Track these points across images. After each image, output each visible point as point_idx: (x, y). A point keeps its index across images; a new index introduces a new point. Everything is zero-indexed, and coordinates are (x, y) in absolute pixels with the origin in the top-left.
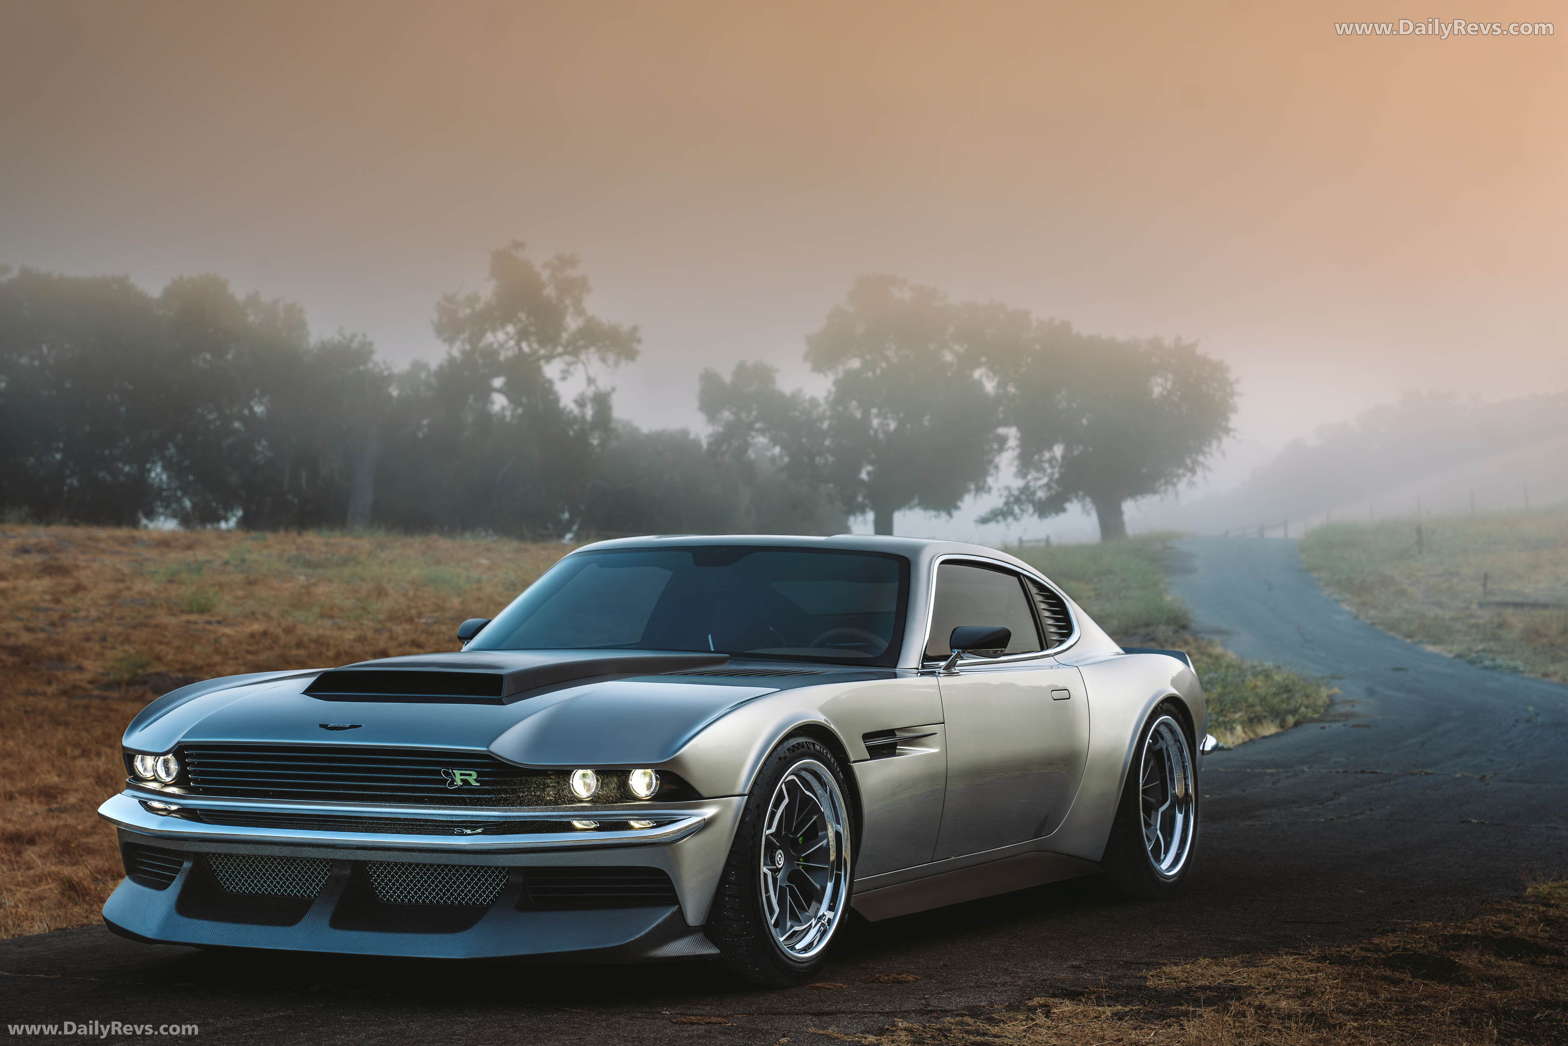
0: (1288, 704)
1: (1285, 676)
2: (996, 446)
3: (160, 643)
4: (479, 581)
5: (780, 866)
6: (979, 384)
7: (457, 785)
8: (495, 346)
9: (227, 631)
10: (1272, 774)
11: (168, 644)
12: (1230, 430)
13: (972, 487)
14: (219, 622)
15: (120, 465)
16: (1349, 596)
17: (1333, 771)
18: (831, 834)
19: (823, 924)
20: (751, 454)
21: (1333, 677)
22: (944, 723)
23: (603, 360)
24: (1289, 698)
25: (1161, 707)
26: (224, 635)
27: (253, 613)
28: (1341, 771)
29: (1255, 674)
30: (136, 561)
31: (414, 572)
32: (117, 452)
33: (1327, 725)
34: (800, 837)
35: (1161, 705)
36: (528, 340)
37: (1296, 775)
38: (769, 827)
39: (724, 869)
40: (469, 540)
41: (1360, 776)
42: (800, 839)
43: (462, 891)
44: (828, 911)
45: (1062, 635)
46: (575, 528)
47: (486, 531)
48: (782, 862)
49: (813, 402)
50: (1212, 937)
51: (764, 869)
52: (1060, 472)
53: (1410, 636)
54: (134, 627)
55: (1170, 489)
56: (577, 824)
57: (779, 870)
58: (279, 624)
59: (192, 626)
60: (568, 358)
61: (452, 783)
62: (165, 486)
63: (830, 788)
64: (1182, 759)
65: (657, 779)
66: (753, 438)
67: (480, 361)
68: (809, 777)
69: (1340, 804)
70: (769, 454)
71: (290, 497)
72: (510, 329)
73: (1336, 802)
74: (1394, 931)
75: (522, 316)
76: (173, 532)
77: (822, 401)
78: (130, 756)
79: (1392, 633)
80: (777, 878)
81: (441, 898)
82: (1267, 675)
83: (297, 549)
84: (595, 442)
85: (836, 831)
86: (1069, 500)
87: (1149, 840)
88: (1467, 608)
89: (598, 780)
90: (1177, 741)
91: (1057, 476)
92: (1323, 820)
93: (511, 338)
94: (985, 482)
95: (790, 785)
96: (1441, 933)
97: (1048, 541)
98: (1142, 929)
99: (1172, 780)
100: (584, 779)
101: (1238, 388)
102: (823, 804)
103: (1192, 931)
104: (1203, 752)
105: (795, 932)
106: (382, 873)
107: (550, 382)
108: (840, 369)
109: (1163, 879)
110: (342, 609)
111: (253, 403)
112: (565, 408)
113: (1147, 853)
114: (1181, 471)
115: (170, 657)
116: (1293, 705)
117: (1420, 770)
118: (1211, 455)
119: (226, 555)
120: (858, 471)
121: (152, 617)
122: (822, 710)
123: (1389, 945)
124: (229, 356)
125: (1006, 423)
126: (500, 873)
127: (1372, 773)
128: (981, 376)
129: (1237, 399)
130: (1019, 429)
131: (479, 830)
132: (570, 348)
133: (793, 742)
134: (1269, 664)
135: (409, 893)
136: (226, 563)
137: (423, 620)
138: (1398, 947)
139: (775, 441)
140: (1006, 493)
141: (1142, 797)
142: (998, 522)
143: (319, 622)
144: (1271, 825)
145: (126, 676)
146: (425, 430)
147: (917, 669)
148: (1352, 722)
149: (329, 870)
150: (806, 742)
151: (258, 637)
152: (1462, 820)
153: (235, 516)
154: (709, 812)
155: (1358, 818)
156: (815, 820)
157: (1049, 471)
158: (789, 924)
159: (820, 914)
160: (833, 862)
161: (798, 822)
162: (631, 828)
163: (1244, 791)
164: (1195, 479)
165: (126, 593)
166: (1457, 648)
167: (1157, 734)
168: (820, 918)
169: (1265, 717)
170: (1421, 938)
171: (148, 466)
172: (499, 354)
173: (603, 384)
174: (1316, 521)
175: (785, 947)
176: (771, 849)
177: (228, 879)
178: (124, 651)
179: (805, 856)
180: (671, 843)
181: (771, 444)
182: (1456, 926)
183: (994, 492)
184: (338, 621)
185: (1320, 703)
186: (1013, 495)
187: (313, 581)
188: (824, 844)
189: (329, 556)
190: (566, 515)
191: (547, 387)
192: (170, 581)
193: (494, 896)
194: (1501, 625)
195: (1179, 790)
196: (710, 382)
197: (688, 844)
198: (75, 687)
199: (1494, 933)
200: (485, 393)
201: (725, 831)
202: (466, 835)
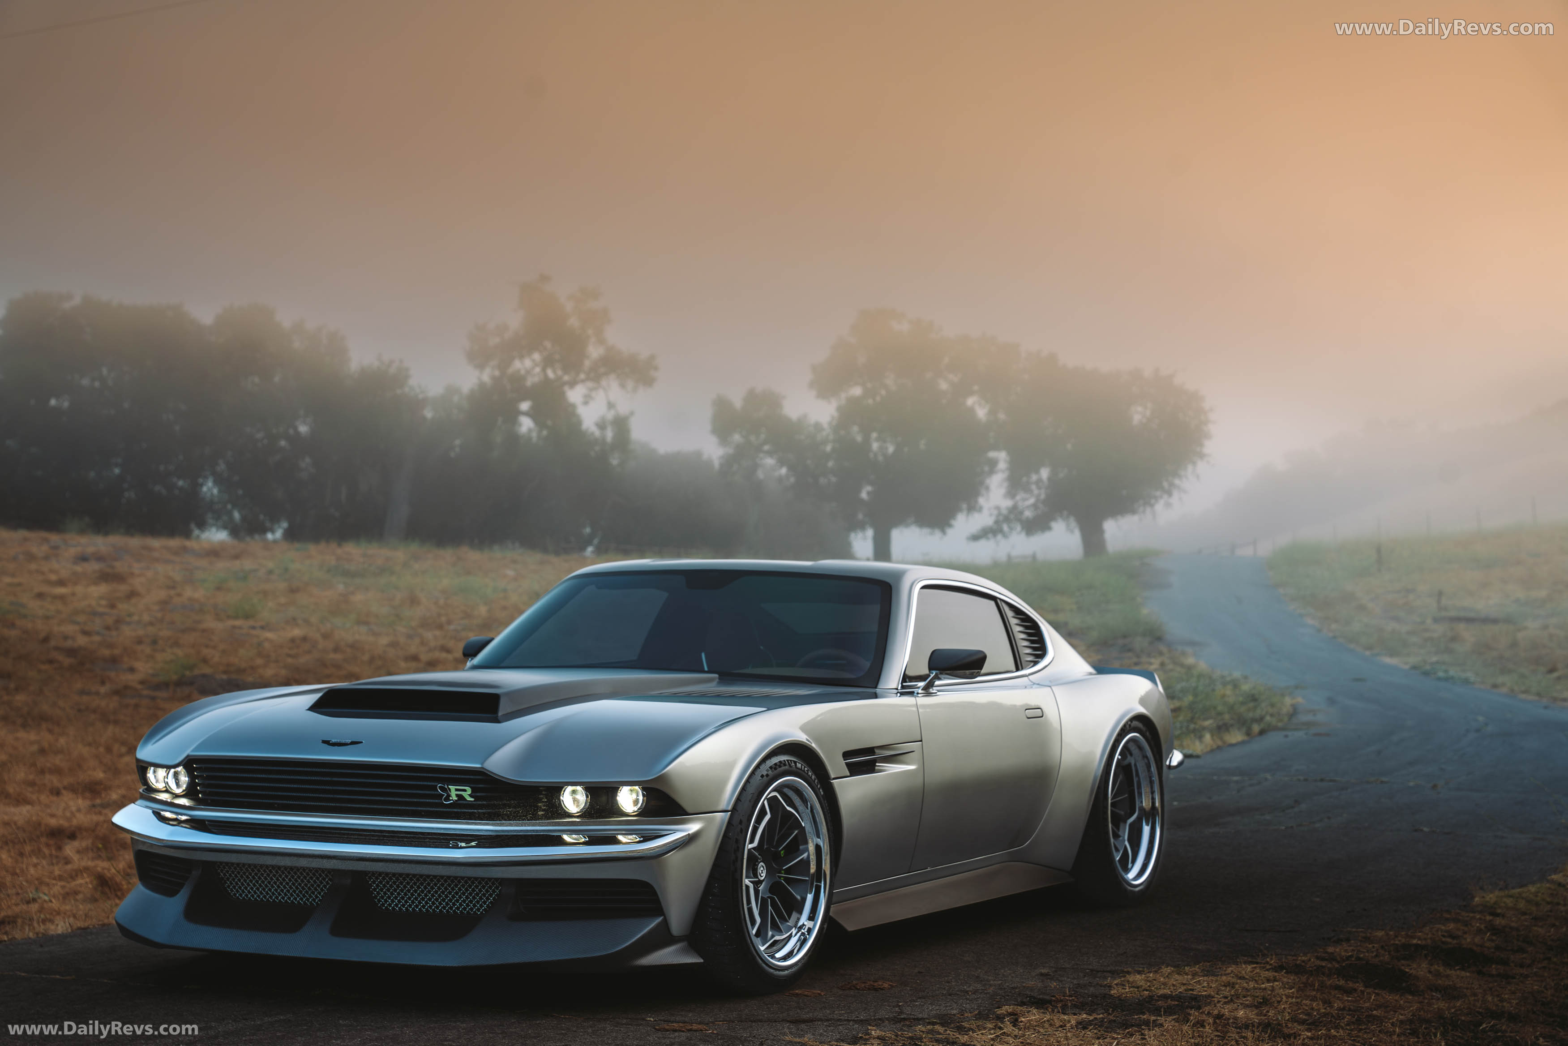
0: (1254, 713)
1: (1252, 686)
2: (987, 469)
3: (207, 646)
4: (505, 591)
5: (762, 878)
6: (972, 410)
7: (452, 800)
8: (523, 372)
9: (269, 635)
10: (1237, 782)
11: (214, 647)
12: (1205, 455)
13: (964, 506)
14: (262, 628)
15: (175, 480)
16: (1312, 611)
17: (1295, 778)
18: (811, 848)
19: (802, 933)
20: (760, 474)
21: (1297, 687)
22: (921, 741)
23: (623, 386)
24: (1255, 708)
25: (1130, 725)
26: (267, 639)
27: (294, 619)
28: (1302, 778)
29: (1224, 684)
30: (187, 569)
31: (445, 582)
32: (171, 468)
33: (1289, 733)
34: (781, 850)
35: (1129, 723)
36: (552, 367)
37: (1259, 783)
38: (752, 842)
39: (707, 882)
40: (497, 553)
41: (1319, 784)
42: (782, 852)
43: (457, 901)
44: (808, 921)
45: (1036, 656)
46: (596, 541)
47: (513, 544)
48: (764, 875)
49: (818, 426)
50: (1175, 945)
51: (747, 881)
52: (1045, 494)
53: (1370, 648)
54: (184, 631)
55: (1148, 510)
56: (567, 838)
57: (761, 882)
58: (318, 630)
59: (237, 631)
60: (590, 384)
61: (447, 798)
62: (216, 500)
63: (811, 804)
64: (1149, 774)
65: (644, 795)
66: (762, 459)
67: (509, 386)
68: (790, 793)
69: (1300, 812)
70: (776, 474)
71: (331, 510)
72: (537, 356)
73: (1296, 810)
74: (1348, 940)
75: (548, 344)
76: (222, 543)
77: (825, 426)
78: (143, 767)
79: (1352, 646)
80: (759, 890)
81: (437, 907)
82: (1235, 685)
83: (337, 560)
84: (615, 462)
85: (817, 845)
86: (1054, 519)
87: (1117, 850)
88: (1422, 623)
89: (587, 797)
90: (1145, 757)
91: (1043, 496)
92: (1284, 828)
93: (536, 365)
94: (976, 502)
95: (772, 801)
96: (1392, 942)
97: (1034, 557)
98: (1109, 936)
99: (1140, 794)
100: (574, 795)
101: (1211, 416)
102: (804, 819)
103: (1156, 939)
104: (1169, 767)
105: (776, 942)
106: (381, 882)
107: (573, 406)
108: (843, 395)
109: (1129, 888)
110: (377, 616)
111: (297, 423)
112: (586, 431)
113: (1116, 863)
114: (1158, 493)
115: (216, 659)
116: (1258, 713)
117: (1376, 778)
118: (1187, 478)
119: (271, 565)
120: (859, 491)
121: (200, 622)
122: (803, 728)
123: (1343, 954)
124: (277, 379)
125: (995, 448)
126: (493, 884)
127: (1331, 781)
128: (974, 403)
129: (1210, 426)
130: (1008, 453)
131: (473, 844)
132: (592, 375)
133: (775, 760)
134: (1237, 674)
135: (406, 902)
136: (270, 572)
137: (452, 627)
138: (1352, 956)
139: (782, 463)
140: (995, 512)
141: (1111, 810)
142: (988, 539)
143: (355, 628)
144: (1235, 832)
145: (175, 677)
146: (457, 450)
147: (897, 689)
148: (1313, 730)
149: (330, 879)
150: (788, 760)
151: (298, 642)
152: (1414, 829)
153: (281, 527)
154: (693, 827)
155: (1317, 825)
156: (796, 834)
157: (1036, 492)
158: (770, 933)
159: (800, 924)
160: (813, 874)
161: (779, 836)
162: (619, 842)
163: (1210, 798)
164: (1171, 500)
165: (176, 600)
166: (1413, 660)
167: (1126, 750)
168: (801, 928)
169: (1232, 725)
170: (1373, 947)
171: (201, 480)
172: (526, 379)
173: (623, 409)
174: (1283, 540)
175: (766, 955)
176: (753, 862)
178: (173, 654)
179: (786, 868)
180: (656, 857)
181: (778, 465)
182: (1407, 935)
183: (985, 511)
184: (373, 627)
185: (1284, 711)
186: (1002, 515)
187: (351, 589)
188: (805, 858)
189: (366, 566)
190: (588, 529)
191: (570, 411)
192: (219, 589)
193: (488, 906)
194: (1454, 639)
195: (1146, 804)
196: (722, 407)
197: (673, 858)
198: (126, 687)
199: (1443, 943)
200: (513, 416)
201: (708, 847)
202: (462, 848)
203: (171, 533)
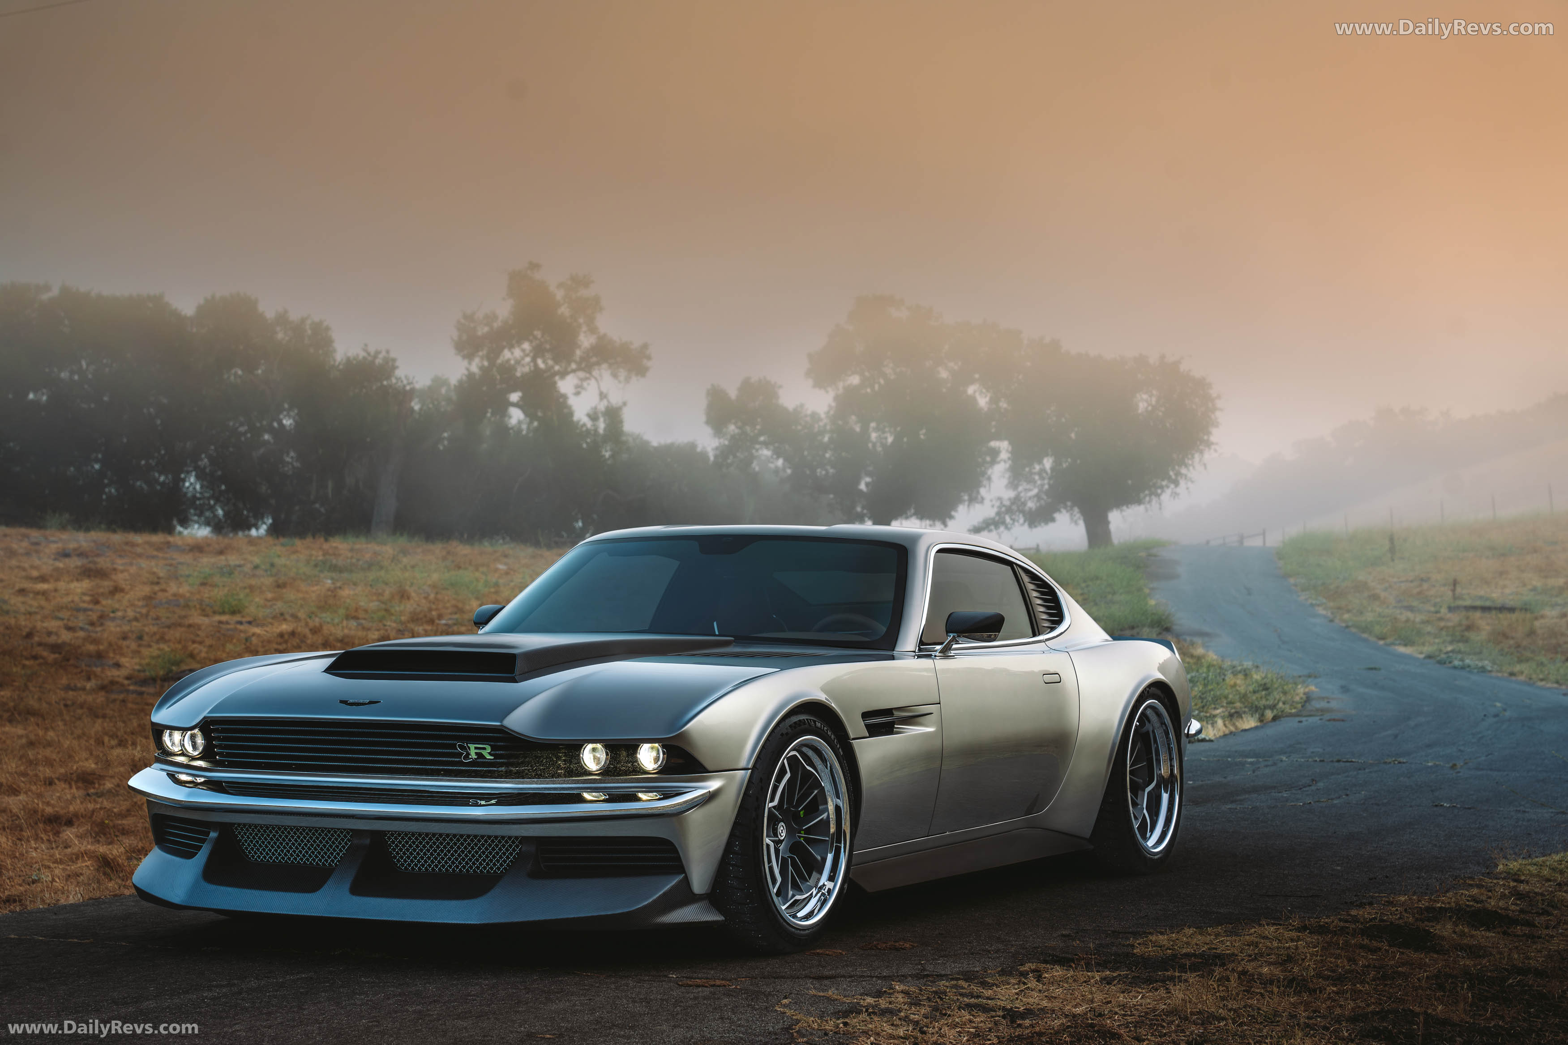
0: (1267, 700)
1: (1263, 675)
2: (988, 459)
3: (194, 642)
4: (496, 585)
5: (782, 838)
6: (973, 399)
7: (472, 758)
8: (512, 362)
9: (257, 630)
10: (1251, 763)
11: (201, 643)
12: (1212, 444)
13: (966, 498)
14: (250, 623)
15: (156, 475)
16: (1324, 601)
17: (1310, 760)
18: (831, 807)
19: (823, 893)
20: (756, 466)
21: (1309, 676)
22: (940, 703)
23: (615, 376)
24: (1268, 695)
25: (1148, 692)
26: (254, 634)
27: (282, 614)
28: (1318, 760)
29: (1235, 674)
30: (171, 565)
31: (435, 576)
32: (153, 462)
33: (1304, 719)
34: (801, 810)
35: (1147, 689)
36: (543, 357)
37: (1275, 764)
38: (772, 800)
39: (729, 839)
40: (487, 546)
41: (1336, 764)
42: (801, 813)
43: (477, 860)
44: (828, 881)
45: (1053, 622)
47: (504, 539)
48: (784, 834)
49: (814, 416)
50: (1196, 909)
51: (767, 840)
52: (1049, 484)
53: (1382, 638)
54: (169, 627)
55: (1154, 500)
56: (587, 796)
57: (781, 842)
58: (307, 624)
59: (224, 626)
60: (581, 374)
61: (467, 756)
62: (198, 495)
63: (830, 763)
64: (1167, 741)
65: (664, 753)
66: (757, 450)
67: (498, 377)
68: (810, 753)
69: (1318, 789)
70: (772, 466)
71: (317, 506)
72: (526, 346)
73: (1313, 788)
74: (1371, 904)
75: (538, 334)
76: (206, 538)
77: (823, 416)
78: (158, 731)
79: (1365, 636)
80: (780, 849)
81: (457, 867)
82: (1246, 674)
83: (324, 555)
84: (607, 455)
85: (836, 805)
86: (1057, 510)
87: (1136, 818)
88: (1437, 612)
89: (607, 754)
90: (1163, 723)
91: (1046, 487)
92: (1301, 804)
93: (527, 355)
94: (978, 492)
95: (792, 760)
96: (1416, 906)
97: (1037, 548)
98: (1129, 901)
99: (1158, 761)
100: (594, 753)
101: (1219, 404)
102: (824, 778)
103: (1177, 904)
104: (1188, 735)
105: (796, 901)
106: (400, 842)
107: (565, 397)
108: (841, 385)
109: (1149, 855)
110: (366, 611)
111: (281, 416)
112: (579, 421)
113: (1134, 830)
114: (1164, 483)
115: (203, 655)
116: (1271, 701)
117: (1393, 759)
118: (1194, 467)
119: (257, 560)
120: (858, 483)
121: (185, 617)
122: (824, 689)
123: (1366, 916)
124: (260, 372)
125: (997, 437)
126: (513, 842)
127: (1347, 762)
128: (975, 392)
129: (1218, 413)
130: (1010, 443)
131: (493, 802)
132: (583, 365)
133: (795, 719)
134: (1248, 664)
135: (426, 862)
136: (256, 567)
137: (443, 622)
138: (1375, 918)
139: (778, 454)
140: (998, 504)
141: (1130, 778)
142: (990, 531)
143: (345, 623)
144: (1252, 808)
145: (161, 673)
146: (446, 442)
147: (915, 652)
148: (1327, 716)
149: (349, 840)
150: (807, 719)
151: (286, 637)
152: (1434, 804)
153: (265, 523)
154: (714, 785)
155: (1335, 802)
156: (816, 794)
157: (1039, 482)
158: (790, 893)
159: (821, 884)
160: (833, 835)
161: (800, 794)
162: (639, 800)
163: (1225, 778)
164: (1178, 490)
165: (160, 594)
166: (1428, 649)
167: (1144, 717)
168: (821, 888)
169: (1245, 712)
170: (1397, 910)
171: (183, 476)
172: (516, 370)
173: (615, 399)
174: (1294, 530)
175: (787, 915)
176: (773, 821)
177: (252, 849)
178: (159, 649)
179: (806, 829)
180: (677, 814)
181: (775, 456)
182: (1431, 900)
183: (987, 502)
184: (363, 622)
185: (1297, 699)
186: (1004, 506)
187: (338, 584)
188: (825, 818)
189: (354, 561)
190: (580, 524)
191: (561, 402)
192: (203, 584)
193: (508, 865)
194: (1469, 628)
195: (1164, 771)
196: (716, 396)
197: (695, 815)
198: (112, 683)
199: (1468, 906)
200: (502, 407)
201: (729, 803)
202: (481, 805)
203: (154, 529)
